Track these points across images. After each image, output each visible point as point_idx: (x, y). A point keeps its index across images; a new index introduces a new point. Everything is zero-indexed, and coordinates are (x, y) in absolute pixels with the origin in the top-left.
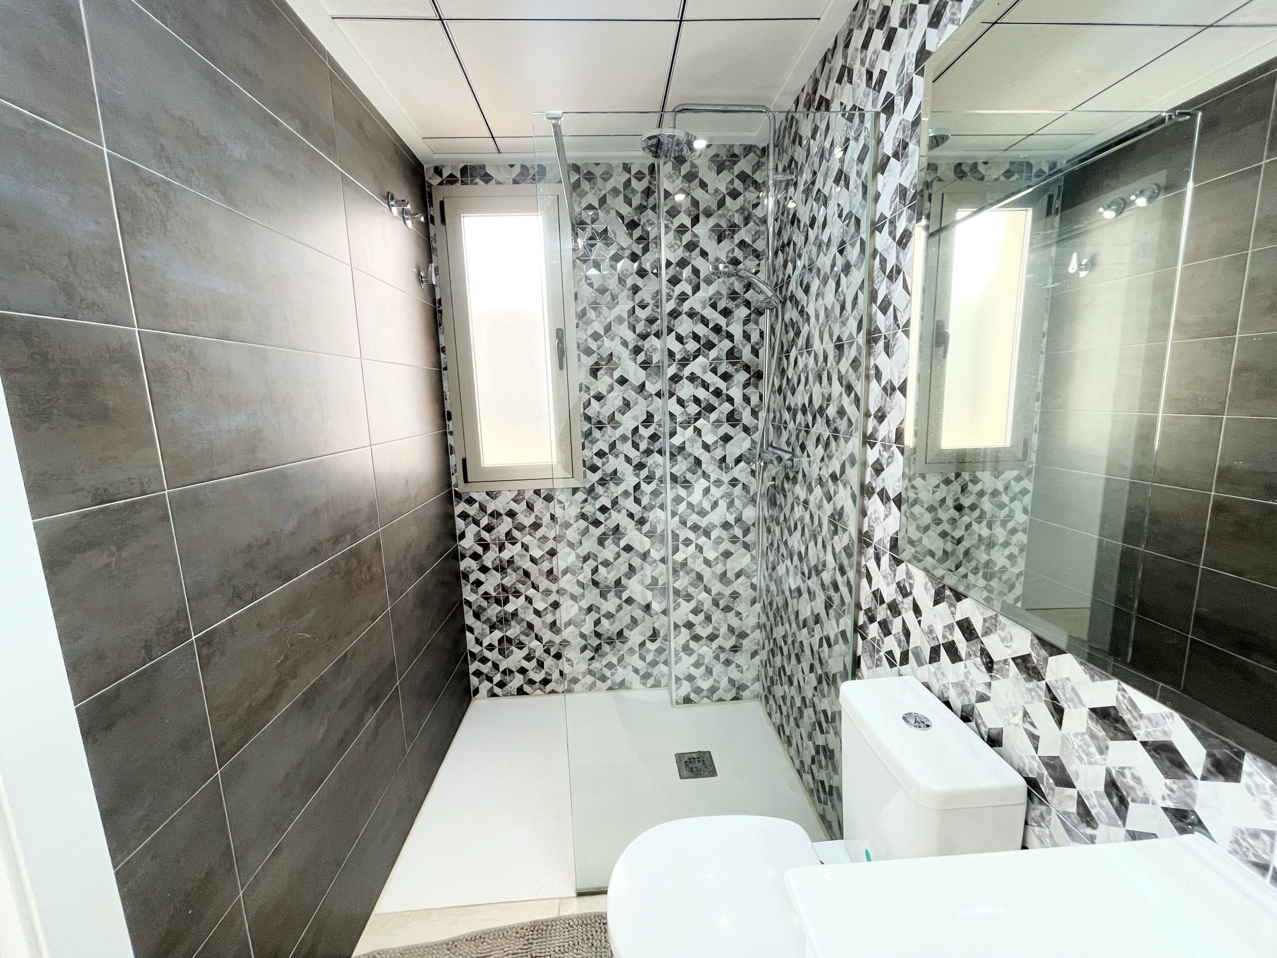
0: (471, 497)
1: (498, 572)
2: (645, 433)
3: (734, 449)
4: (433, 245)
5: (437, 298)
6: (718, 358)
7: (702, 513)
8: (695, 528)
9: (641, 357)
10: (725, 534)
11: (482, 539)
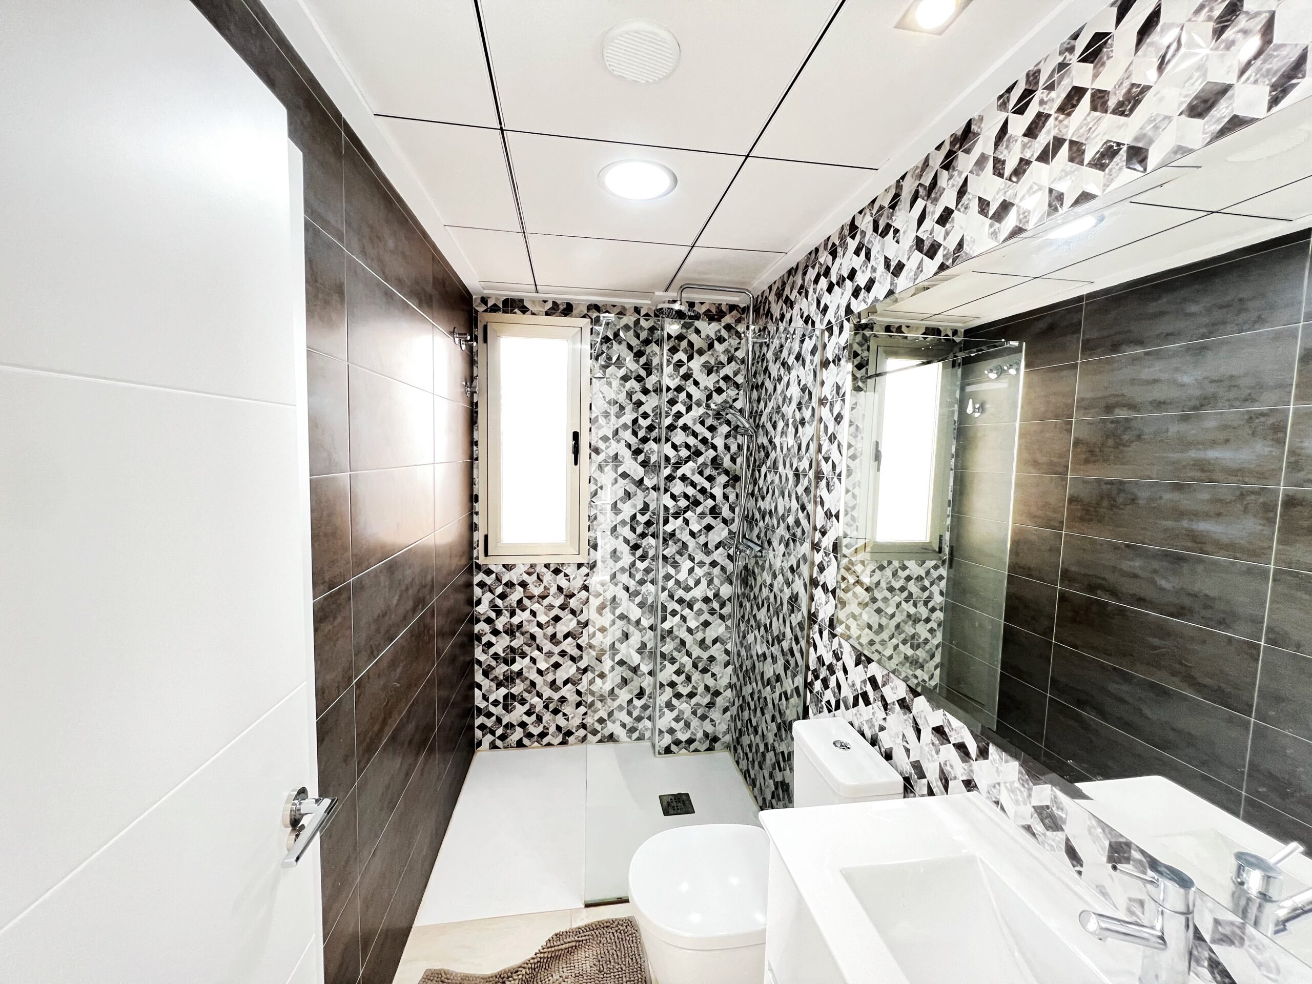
0: (489, 569)
1: (508, 634)
2: (642, 519)
3: (715, 537)
4: (475, 358)
5: (475, 401)
6: (704, 464)
7: (688, 589)
8: (681, 601)
9: (641, 458)
10: (705, 607)
11: (496, 606)
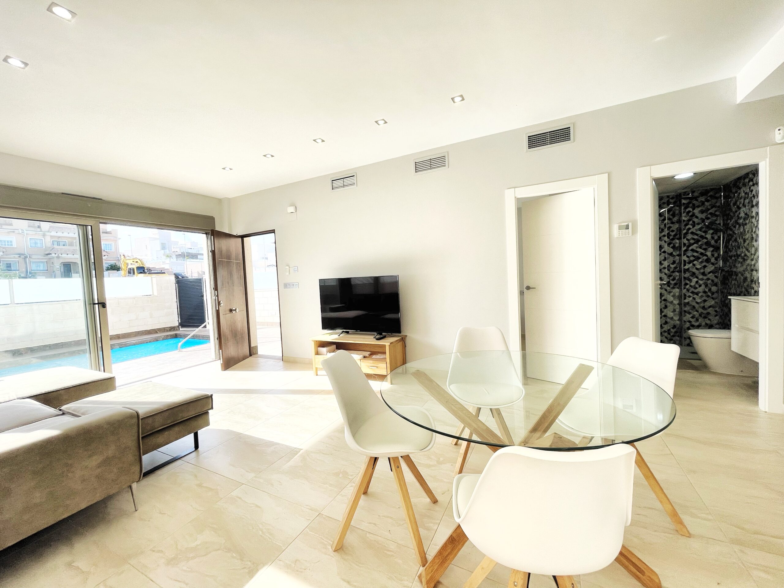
2: (672, 266)
3: (708, 270)
6: (702, 244)
8: (693, 292)
9: (672, 245)
10: (704, 295)
